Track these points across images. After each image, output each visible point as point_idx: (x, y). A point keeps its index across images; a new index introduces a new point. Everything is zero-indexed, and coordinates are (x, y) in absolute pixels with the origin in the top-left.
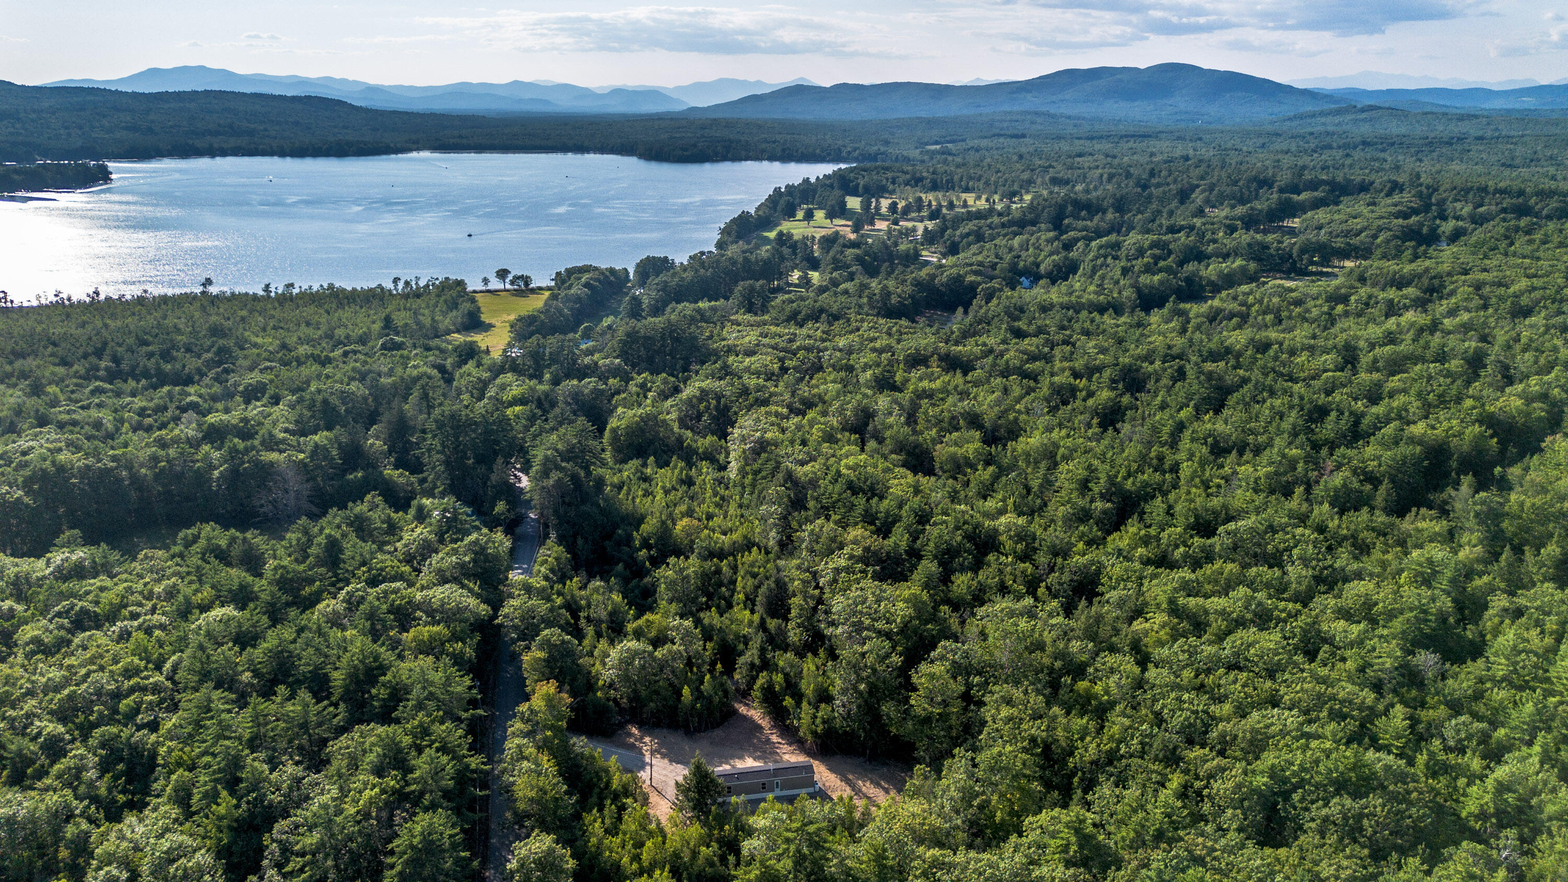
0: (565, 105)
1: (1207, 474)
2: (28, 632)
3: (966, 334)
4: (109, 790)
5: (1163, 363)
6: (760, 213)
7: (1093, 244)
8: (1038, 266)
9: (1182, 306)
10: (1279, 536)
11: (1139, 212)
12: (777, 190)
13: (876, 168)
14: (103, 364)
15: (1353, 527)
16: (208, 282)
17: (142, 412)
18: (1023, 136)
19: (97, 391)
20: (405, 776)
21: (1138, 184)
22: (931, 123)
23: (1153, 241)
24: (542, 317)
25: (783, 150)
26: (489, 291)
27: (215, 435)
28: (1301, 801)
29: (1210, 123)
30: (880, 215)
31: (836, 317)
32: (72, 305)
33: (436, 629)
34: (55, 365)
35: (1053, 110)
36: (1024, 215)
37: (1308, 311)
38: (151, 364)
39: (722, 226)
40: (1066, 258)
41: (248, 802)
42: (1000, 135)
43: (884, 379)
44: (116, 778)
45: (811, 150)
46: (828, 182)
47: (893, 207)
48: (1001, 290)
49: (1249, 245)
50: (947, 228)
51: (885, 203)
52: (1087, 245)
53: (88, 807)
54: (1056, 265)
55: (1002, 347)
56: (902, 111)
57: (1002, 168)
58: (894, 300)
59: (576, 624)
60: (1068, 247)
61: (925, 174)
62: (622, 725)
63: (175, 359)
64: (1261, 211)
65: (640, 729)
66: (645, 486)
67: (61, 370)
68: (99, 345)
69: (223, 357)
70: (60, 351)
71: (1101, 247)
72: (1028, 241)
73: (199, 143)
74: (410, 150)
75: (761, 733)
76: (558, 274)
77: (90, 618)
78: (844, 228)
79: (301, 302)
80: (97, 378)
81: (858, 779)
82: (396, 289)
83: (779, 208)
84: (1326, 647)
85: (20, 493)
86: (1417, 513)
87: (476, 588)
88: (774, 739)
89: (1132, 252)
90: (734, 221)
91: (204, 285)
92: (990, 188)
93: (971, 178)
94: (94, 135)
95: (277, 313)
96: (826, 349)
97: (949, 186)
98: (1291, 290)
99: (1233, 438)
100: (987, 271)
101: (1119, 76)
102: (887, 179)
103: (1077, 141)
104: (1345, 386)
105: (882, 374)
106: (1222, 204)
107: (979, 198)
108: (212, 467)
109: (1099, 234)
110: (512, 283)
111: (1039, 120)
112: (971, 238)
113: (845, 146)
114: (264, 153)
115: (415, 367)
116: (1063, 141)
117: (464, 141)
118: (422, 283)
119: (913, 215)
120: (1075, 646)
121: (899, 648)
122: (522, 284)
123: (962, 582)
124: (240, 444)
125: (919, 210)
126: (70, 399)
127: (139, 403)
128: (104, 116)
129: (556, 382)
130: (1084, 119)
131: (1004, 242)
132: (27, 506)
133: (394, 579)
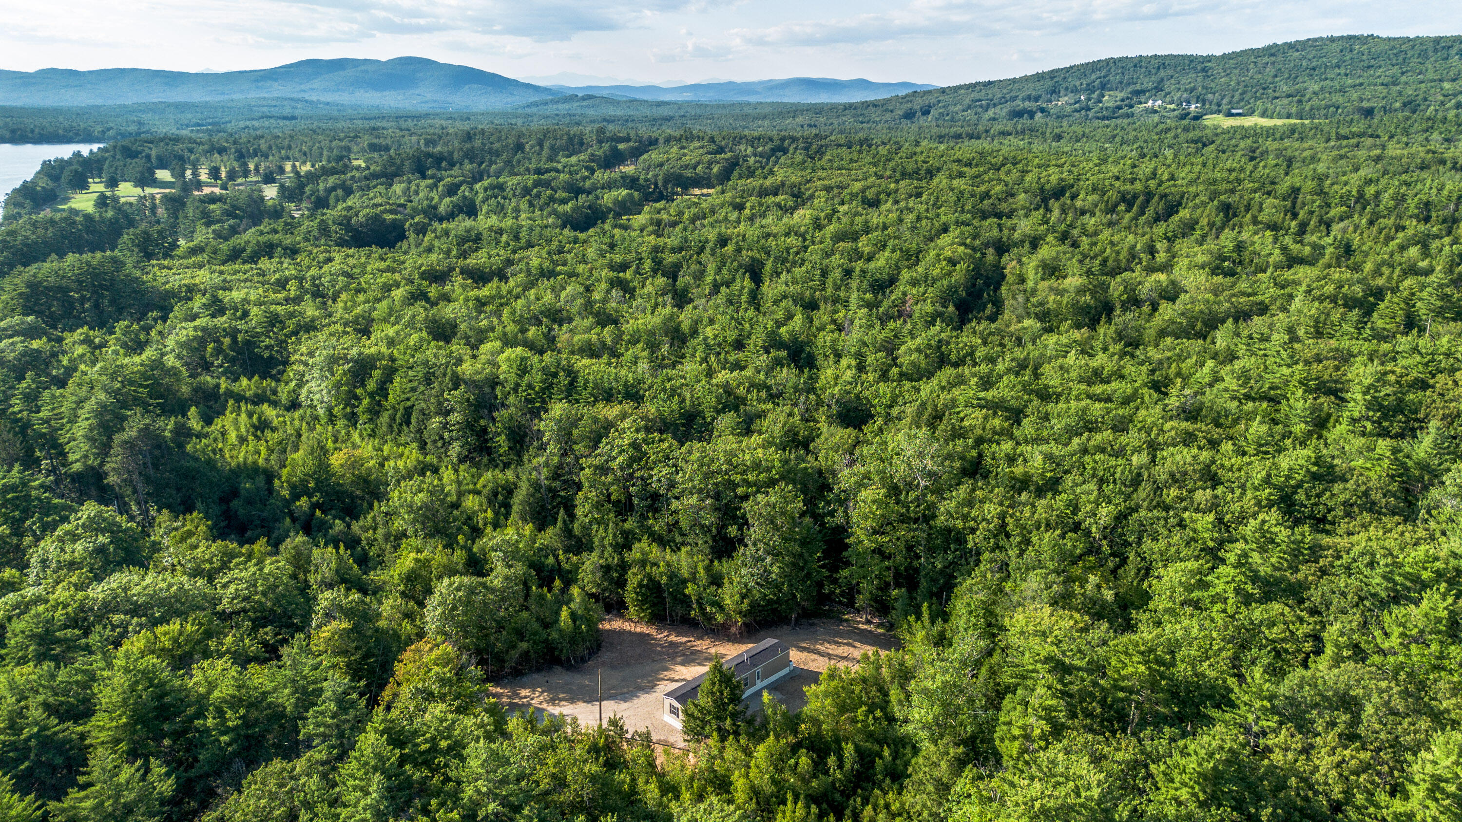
12: (47, 163)
30: (200, 182)
42: (268, 117)
47: (215, 173)
51: (204, 169)
101: (362, 68)
112: (339, 192)
125: (246, 175)
130: (343, 105)
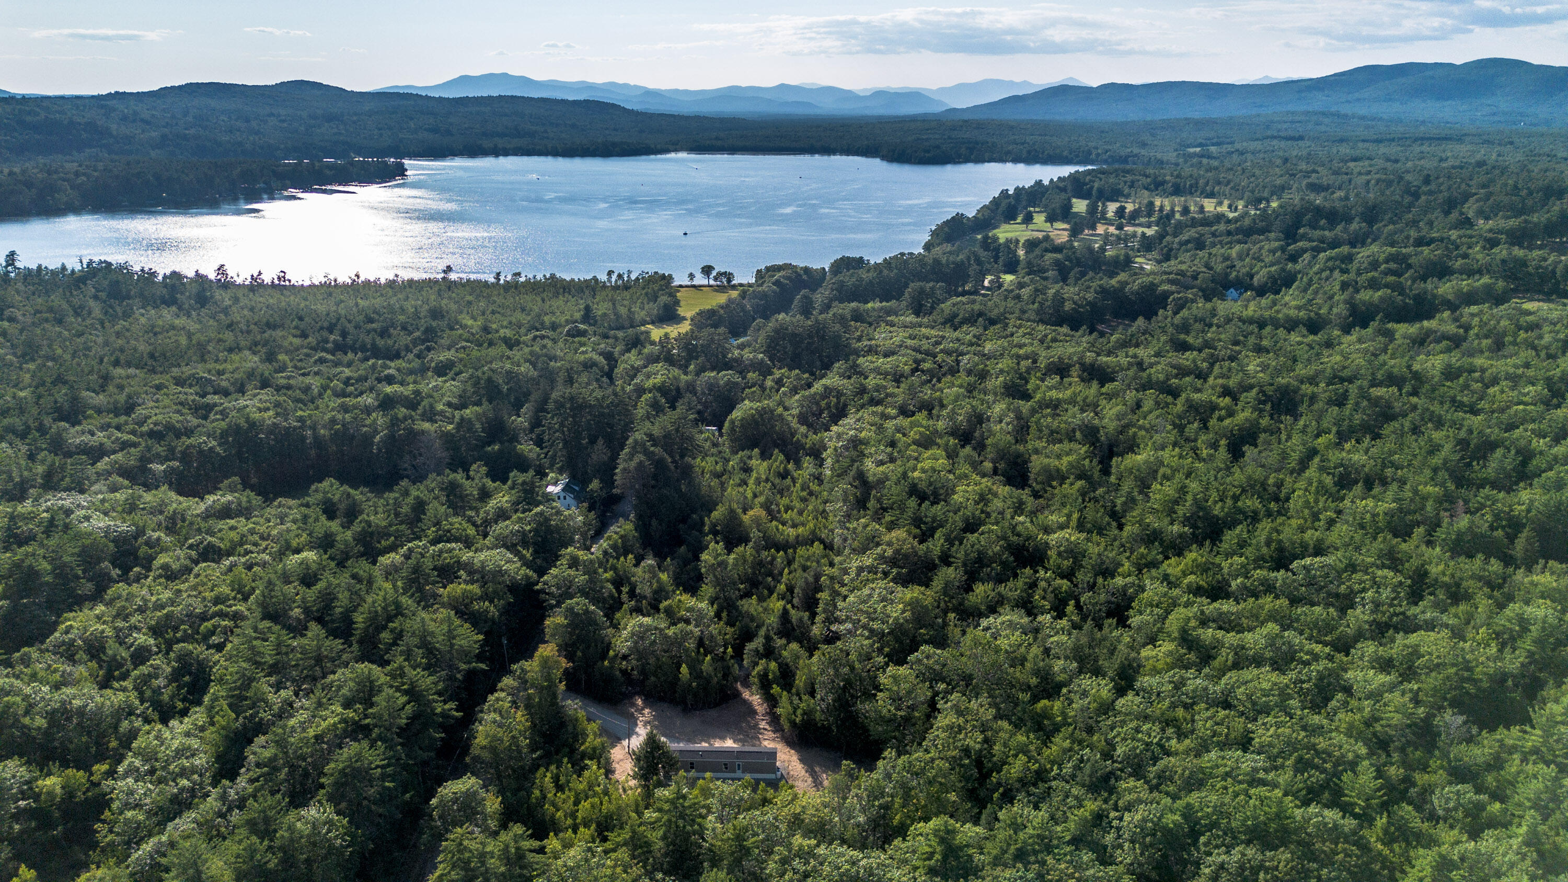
0: (828, 107)
1: (1321, 505)
2: (162, 559)
3: (1124, 344)
4: (172, 698)
5: (1327, 385)
6: (980, 216)
7: (1322, 255)
8: (1252, 277)
9: (1390, 325)
10: (1357, 576)
11: (1391, 222)
12: (1004, 193)
13: (1116, 170)
14: (332, 337)
15: (1458, 574)
16: (449, 269)
17: (347, 382)
18: (1301, 138)
19: (321, 361)
20: (365, 710)
21: (1408, 192)
22: (1199, 124)
23: (1390, 254)
24: (722, 312)
25: (1029, 152)
26: (694, 286)
27: (387, 403)
28: (1205, 845)
29: (1535, 125)
30: (1106, 219)
31: (993, 322)
32: (336, 285)
33: (470, 587)
34: (295, 336)
35: (1346, 109)
36: (1255, 223)
37: (1540, 337)
38: (368, 340)
39: (934, 228)
40: (1283, 270)
41: (245, 718)
42: (1275, 137)
43: (1014, 385)
44: (179, 688)
45: (1058, 151)
46: (1061, 185)
47: (1121, 212)
48: (1193, 301)
49: (1504, 261)
50: (1168, 234)
51: (1112, 207)
52: (1314, 257)
53: (148, 708)
54: (1271, 276)
55: (1153, 360)
56: (1174, 111)
57: (1258, 172)
58: (1068, 306)
59: (619, 597)
60: (1294, 258)
61: (1168, 178)
62: (629, 697)
63: (390, 336)
64: (1536, 225)
65: (644, 701)
66: (743, 476)
67: (297, 341)
68: (334, 321)
69: (430, 335)
70: (302, 325)
71: (1329, 259)
72: (1249, 250)
73: (487, 144)
74: (667, 151)
75: (754, 718)
76: (759, 271)
77: (214, 552)
78: (1060, 233)
79: (523, 290)
80: (325, 350)
81: (824, 772)
82: (609, 281)
83: (1000, 210)
84: (1340, 696)
85: (214, 443)
86: (1545, 567)
87: (528, 555)
88: (763, 725)
89: (1365, 265)
90: (947, 223)
91: (444, 271)
92: (1237, 192)
93: (1219, 183)
94: (401, 136)
95: (499, 300)
96: (968, 353)
97: (1193, 189)
98: (1528, 313)
99: (1366, 469)
100: (1183, 281)
102: (1125, 182)
103: (1360, 145)
104: (1534, 421)
105: (1011, 380)
106: (1496, 215)
107: (1220, 204)
108: (376, 432)
109: (1334, 244)
110: (716, 279)
111: (1326, 120)
112: (1190, 246)
113: (1097, 148)
114: (540, 153)
115: (583, 353)
116: (1344, 144)
117: (719, 143)
118: (633, 277)
119: (1142, 220)
120: (1058, 665)
121: (887, 650)
122: (724, 280)
123: (981, 590)
124: (402, 411)
125: (1149, 215)
126: (296, 367)
127: (347, 372)
128: (412, 119)
129: (698, 374)
130: (1380, 119)
131: (1222, 251)
132: (218, 454)
133: (456, 540)
